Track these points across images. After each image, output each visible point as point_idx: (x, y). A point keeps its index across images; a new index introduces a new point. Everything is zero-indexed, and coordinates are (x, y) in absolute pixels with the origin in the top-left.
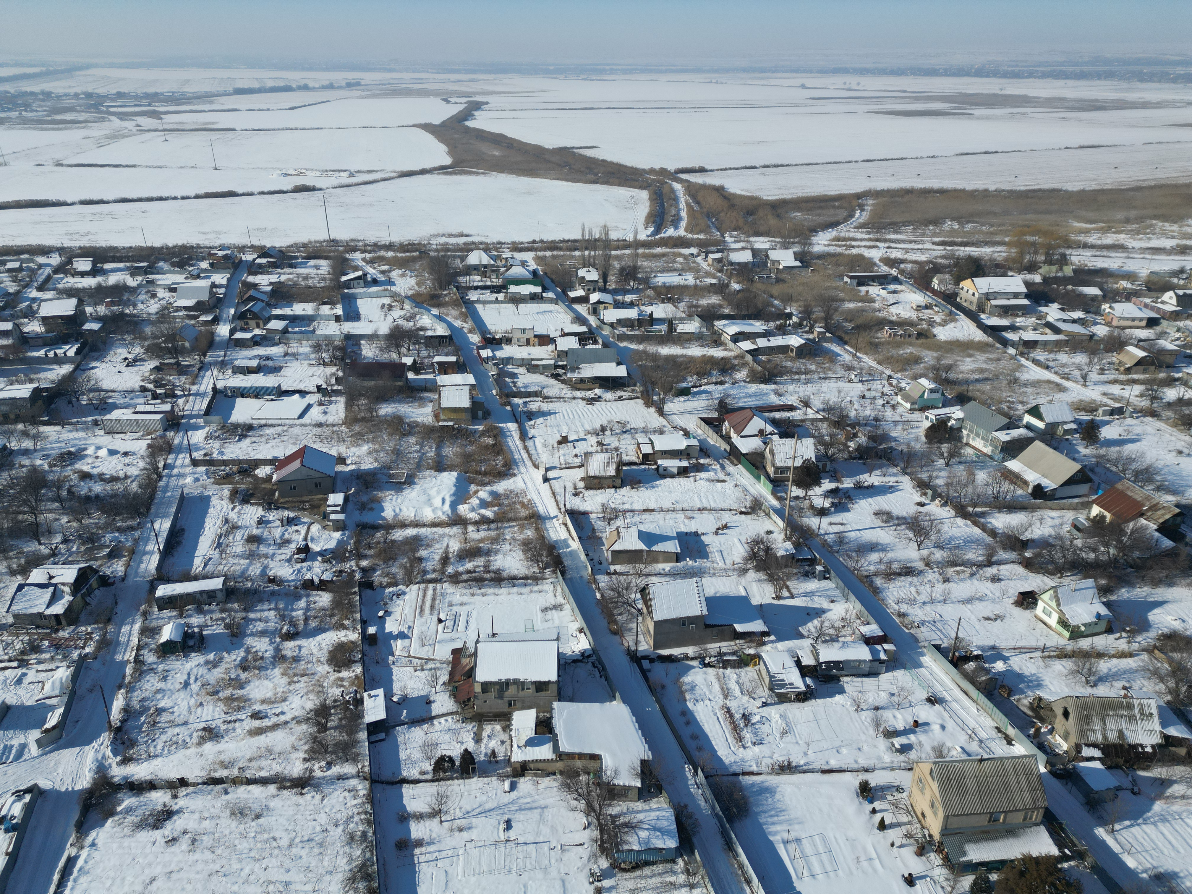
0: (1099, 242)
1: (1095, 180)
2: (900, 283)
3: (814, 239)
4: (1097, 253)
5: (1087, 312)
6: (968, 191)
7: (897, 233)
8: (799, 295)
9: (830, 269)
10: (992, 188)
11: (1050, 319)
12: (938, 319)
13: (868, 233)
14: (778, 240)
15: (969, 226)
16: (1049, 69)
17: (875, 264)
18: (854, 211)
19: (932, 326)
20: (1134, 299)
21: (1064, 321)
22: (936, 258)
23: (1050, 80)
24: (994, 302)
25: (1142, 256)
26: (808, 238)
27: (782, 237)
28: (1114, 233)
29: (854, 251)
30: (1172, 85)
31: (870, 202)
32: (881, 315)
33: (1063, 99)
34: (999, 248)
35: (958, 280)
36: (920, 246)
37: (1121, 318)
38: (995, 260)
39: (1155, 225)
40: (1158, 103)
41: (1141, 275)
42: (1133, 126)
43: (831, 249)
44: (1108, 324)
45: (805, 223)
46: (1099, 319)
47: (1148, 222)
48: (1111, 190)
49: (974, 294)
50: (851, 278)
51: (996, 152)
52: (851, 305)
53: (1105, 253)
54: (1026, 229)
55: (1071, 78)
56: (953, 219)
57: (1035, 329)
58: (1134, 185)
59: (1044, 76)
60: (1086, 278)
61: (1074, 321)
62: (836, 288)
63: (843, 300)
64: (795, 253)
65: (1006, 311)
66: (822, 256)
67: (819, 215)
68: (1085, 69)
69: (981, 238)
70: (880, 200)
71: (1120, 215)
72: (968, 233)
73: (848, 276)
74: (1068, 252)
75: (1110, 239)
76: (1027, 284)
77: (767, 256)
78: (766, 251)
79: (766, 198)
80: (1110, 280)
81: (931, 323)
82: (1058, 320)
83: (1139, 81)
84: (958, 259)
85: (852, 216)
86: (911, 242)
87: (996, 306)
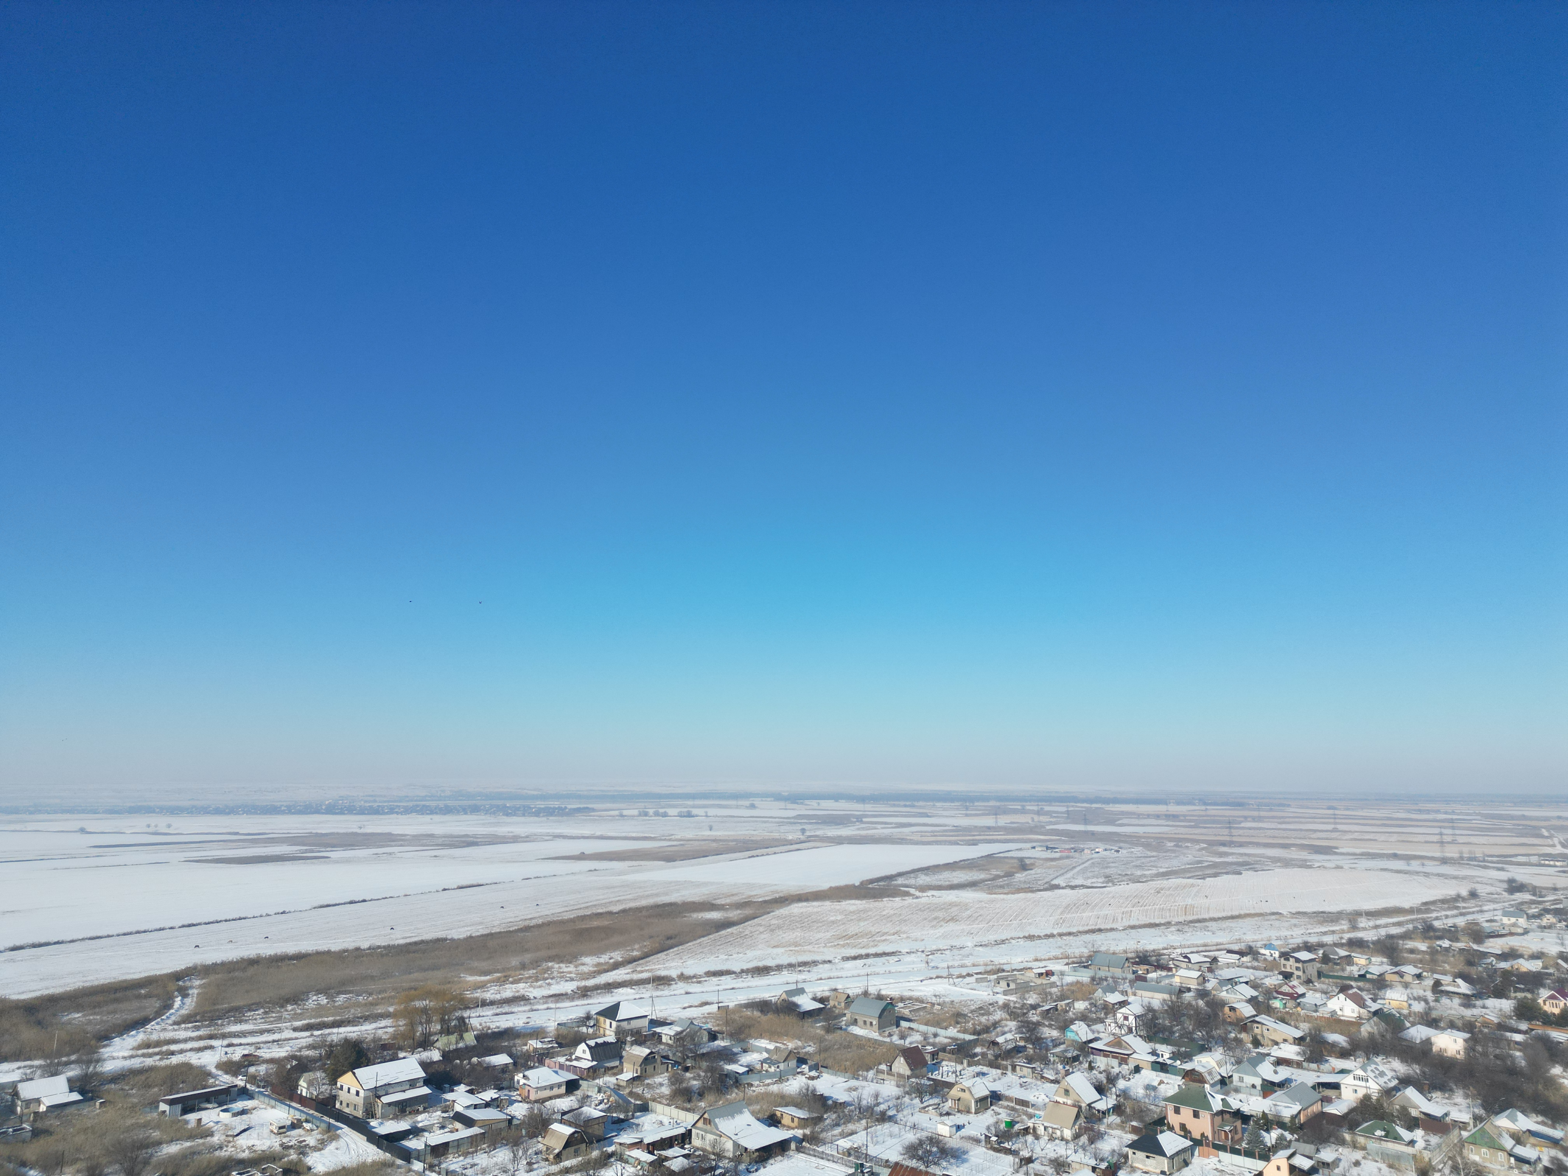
0: (498, 997)
1: (481, 923)
2: (250, 1096)
3: (106, 1052)
4: (498, 1011)
5: (500, 1089)
6: (335, 952)
7: (241, 1022)
8: (78, 1150)
9: (135, 1095)
10: (365, 945)
11: (458, 1108)
12: (311, 1141)
13: (197, 1028)
14: (37, 1063)
15: (341, 999)
16: (411, 804)
17: (209, 1074)
18: (172, 998)
19: (304, 1154)
20: (547, 1061)
21: (476, 1107)
22: (300, 1050)
23: (414, 815)
24: (386, 1099)
25: (545, 1006)
26: (94, 1050)
27: (44, 1057)
28: (512, 983)
29: (175, 1060)
30: (536, 819)
31: (197, 983)
32: (223, 1154)
33: (432, 836)
34: (383, 1023)
35: (334, 1076)
36: (276, 1036)
37: (538, 1089)
38: (380, 1039)
39: (552, 968)
40: (527, 837)
41: (549, 1029)
42: (509, 862)
43: (136, 1063)
44: (526, 1100)
45: (89, 1028)
46: (515, 1095)
47: (544, 965)
48: (500, 933)
49: (358, 1093)
50: (171, 1103)
51: (364, 901)
52: (173, 1149)
53: (506, 1009)
54: (413, 992)
55: (436, 813)
56: (319, 992)
57: (443, 1127)
58: (522, 925)
59: (407, 811)
60: (492, 1044)
61: (487, 1105)
62: (146, 1125)
63: (159, 1143)
64: (70, 1080)
65: (403, 1108)
66: (119, 1077)
67: (115, 1012)
68: (450, 803)
69: (359, 1012)
70: (213, 977)
71: (515, 961)
72: (340, 1007)
73: (165, 1102)
74: (466, 1014)
75: (509, 991)
76: (424, 1065)
77: (16, 1094)
78: (14, 1085)
79: (14, 997)
80: (518, 1041)
81: (303, 1149)
82: (468, 1107)
83: (504, 815)
84: (331, 1046)
85: (169, 1007)
86: (262, 1032)
87: (390, 1104)
